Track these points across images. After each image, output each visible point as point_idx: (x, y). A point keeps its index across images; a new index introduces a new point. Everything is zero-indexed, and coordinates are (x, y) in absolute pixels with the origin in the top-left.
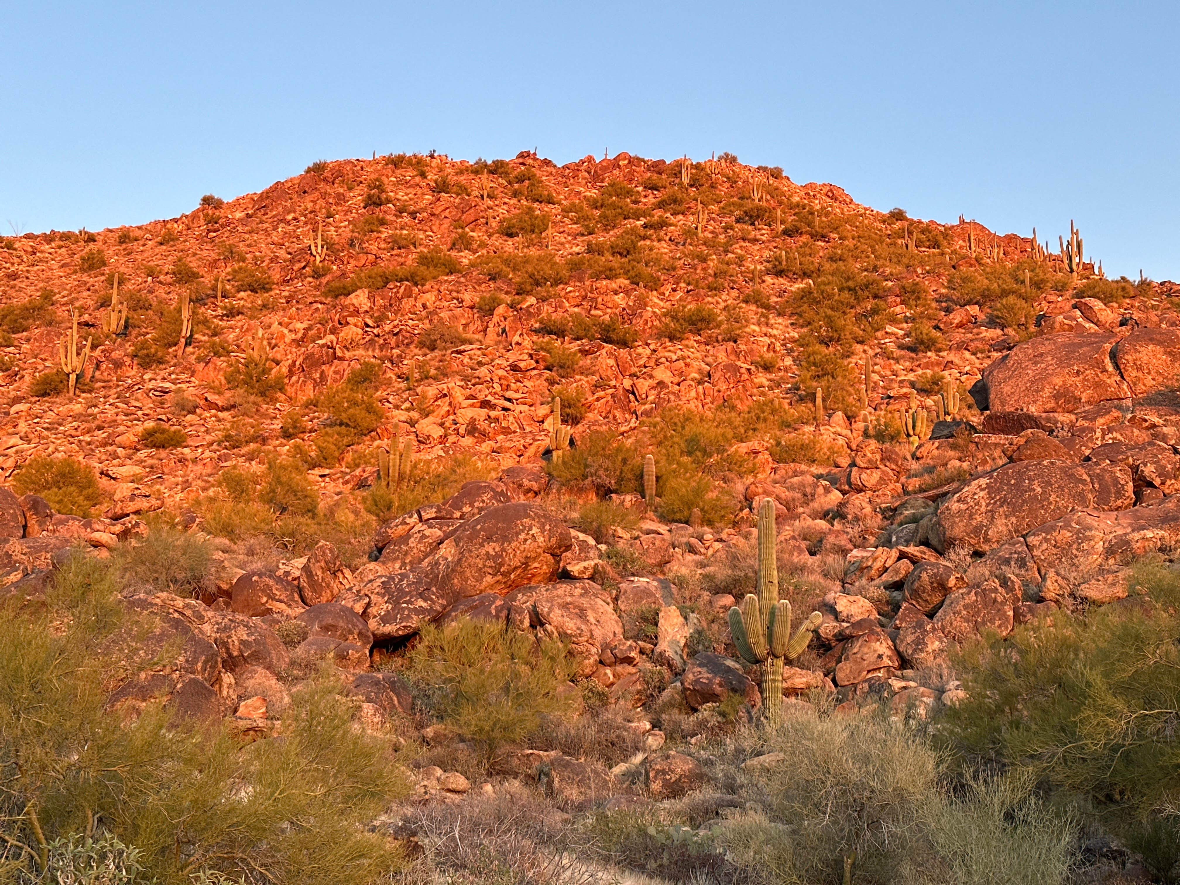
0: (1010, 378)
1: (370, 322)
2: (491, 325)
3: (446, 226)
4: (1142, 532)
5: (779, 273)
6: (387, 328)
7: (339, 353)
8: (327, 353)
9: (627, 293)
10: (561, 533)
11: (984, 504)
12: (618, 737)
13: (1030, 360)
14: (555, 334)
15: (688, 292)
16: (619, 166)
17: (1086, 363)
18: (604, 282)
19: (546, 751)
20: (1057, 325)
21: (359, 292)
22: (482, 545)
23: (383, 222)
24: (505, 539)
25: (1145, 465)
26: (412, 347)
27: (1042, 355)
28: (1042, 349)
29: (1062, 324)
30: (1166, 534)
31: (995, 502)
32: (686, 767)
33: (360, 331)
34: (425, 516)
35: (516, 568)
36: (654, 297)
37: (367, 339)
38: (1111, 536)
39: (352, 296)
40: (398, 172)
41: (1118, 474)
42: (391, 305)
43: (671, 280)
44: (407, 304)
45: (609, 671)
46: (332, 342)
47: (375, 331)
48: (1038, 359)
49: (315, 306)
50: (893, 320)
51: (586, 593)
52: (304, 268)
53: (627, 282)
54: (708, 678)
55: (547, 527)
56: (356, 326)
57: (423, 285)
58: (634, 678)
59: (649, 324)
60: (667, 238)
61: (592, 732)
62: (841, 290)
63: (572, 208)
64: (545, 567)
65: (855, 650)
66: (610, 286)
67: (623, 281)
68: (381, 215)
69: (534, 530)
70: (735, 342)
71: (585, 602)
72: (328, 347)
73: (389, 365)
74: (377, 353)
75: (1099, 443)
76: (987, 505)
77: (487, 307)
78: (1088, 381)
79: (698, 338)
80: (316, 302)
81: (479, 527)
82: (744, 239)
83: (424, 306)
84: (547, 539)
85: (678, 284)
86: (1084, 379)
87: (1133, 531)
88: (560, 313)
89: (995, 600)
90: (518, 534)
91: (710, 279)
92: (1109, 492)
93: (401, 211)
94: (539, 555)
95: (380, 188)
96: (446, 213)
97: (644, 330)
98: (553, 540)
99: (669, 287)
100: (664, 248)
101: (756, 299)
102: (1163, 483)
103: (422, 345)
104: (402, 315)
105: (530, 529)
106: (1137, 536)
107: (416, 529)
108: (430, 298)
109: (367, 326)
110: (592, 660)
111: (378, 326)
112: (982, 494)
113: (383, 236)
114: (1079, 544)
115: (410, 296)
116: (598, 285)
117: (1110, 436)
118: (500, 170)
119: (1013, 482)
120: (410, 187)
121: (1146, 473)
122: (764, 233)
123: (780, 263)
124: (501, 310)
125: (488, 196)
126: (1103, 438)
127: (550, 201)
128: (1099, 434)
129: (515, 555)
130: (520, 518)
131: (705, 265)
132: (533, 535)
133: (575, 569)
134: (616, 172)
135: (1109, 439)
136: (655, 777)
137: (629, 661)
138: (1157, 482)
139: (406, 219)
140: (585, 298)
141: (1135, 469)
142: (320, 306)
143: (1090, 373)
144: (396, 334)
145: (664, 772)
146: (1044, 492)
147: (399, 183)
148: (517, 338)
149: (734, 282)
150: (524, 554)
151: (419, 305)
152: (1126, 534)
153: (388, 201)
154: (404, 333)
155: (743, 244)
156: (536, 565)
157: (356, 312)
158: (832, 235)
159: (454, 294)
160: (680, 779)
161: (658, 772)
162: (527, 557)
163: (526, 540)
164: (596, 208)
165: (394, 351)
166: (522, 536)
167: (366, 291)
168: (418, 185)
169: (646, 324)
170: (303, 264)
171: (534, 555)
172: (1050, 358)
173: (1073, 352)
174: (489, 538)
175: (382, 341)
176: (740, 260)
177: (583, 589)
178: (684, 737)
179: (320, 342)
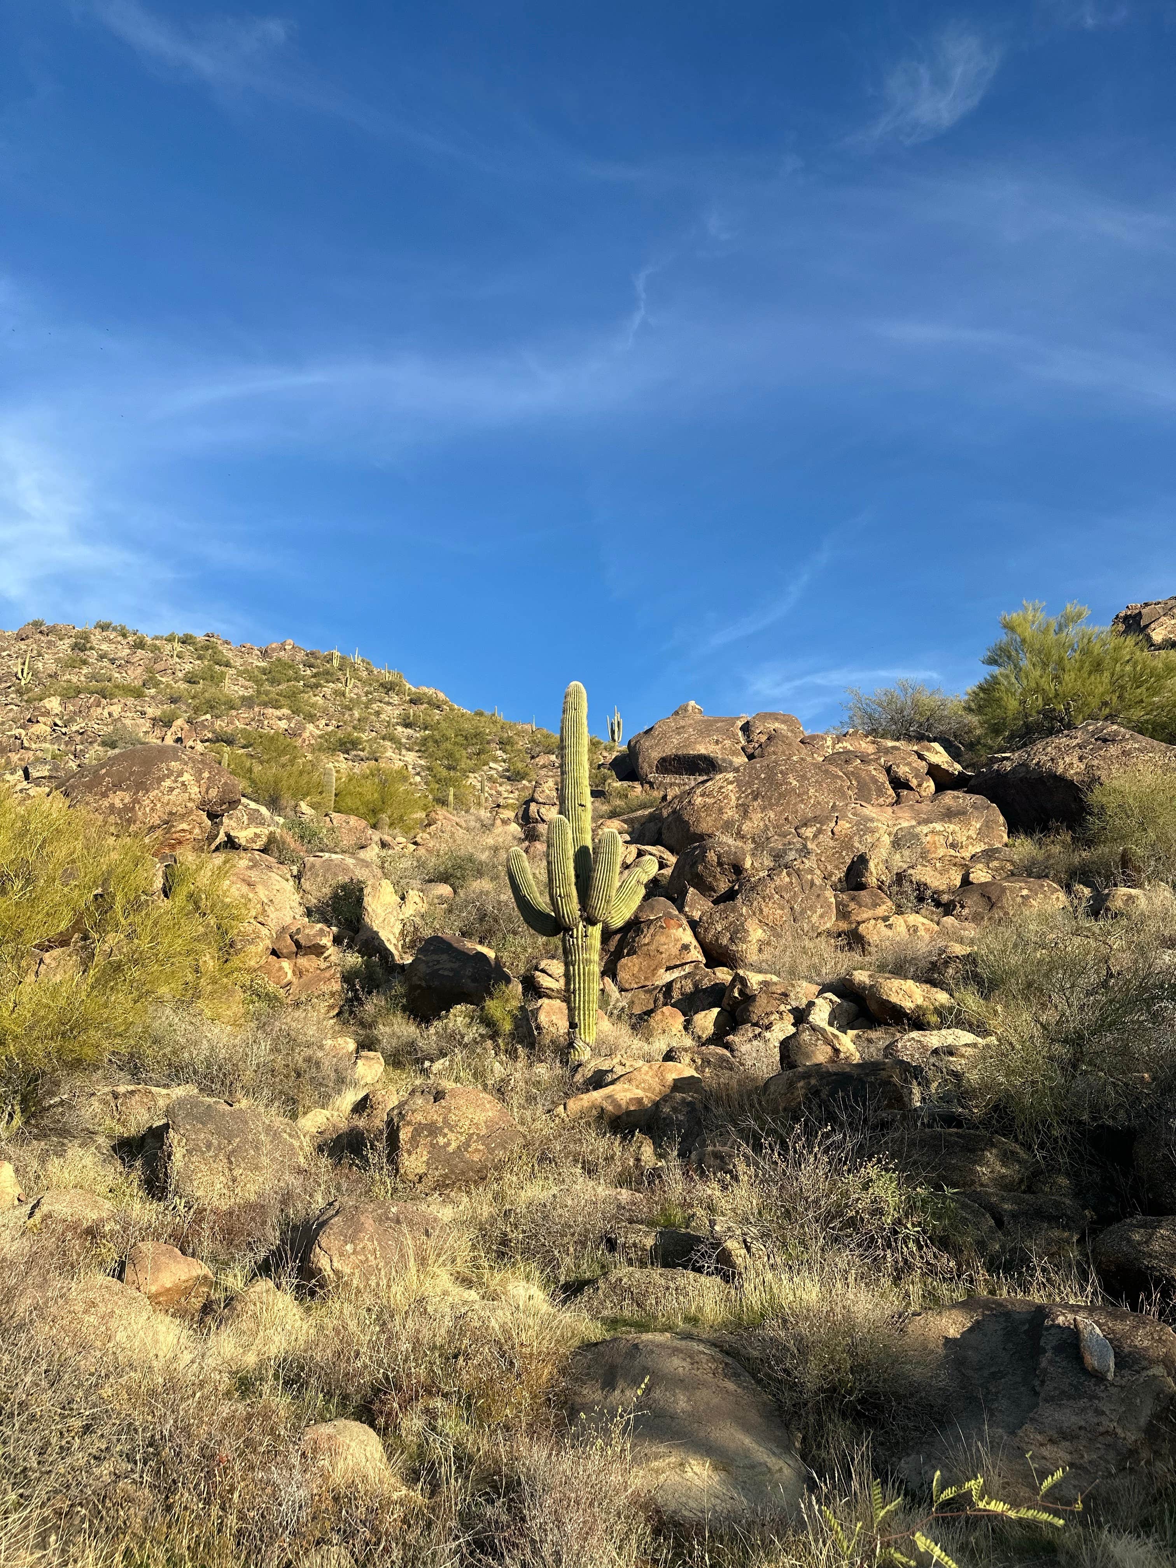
0: (656, 745)
1: (59, 722)
2: (169, 733)
3: (139, 671)
4: (931, 825)
5: (407, 725)
6: (74, 728)
7: (26, 744)
8: (14, 742)
9: (289, 719)
10: (226, 784)
11: (733, 798)
12: (308, 1060)
13: (674, 731)
14: (225, 742)
15: (338, 727)
16: (285, 649)
17: (724, 734)
18: (270, 710)
19: (167, 1086)
20: (690, 708)
21: (52, 698)
22: (105, 795)
23: (85, 662)
24: (141, 786)
25: (898, 766)
26: (95, 745)
27: (683, 727)
28: (682, 723)
29: (694, 708)
30: (957, 829)
31: (747, 796)
32: (481, 1117)
33: (49, 729)
34: (34, 773)
35: (152, 828)
36: (310, 727)
37: (55, 736)
38: (896, 828)
39: (46, 701)
40: (104, 634)
41: (874, 772)
42: (80, 712)
43: (326, 717)
44: (96, 712)
45: (286, 965)
46: (20, 735)
47: (64, 730)
48: (681, 730)
49: (10, 707)
50: (495, 760)
51: (255, 865)
52: (9, 687)
53: (289, 712)
54: (452, 970)
55: (206, 775)
56: (45, 724)
57: (111, 699)
58: (327, 974)
59: (307, 742)
60: (321, 695)
61: (262, 1051)
62: (456, 736)
63: (246, 671)
64: (197, 831)
65: (646, 941)
66: (275, 714)
67: (286, 711)
68: (85, 657)
69: (186, 777)
70: (376, 760)
71: (254, 875)
72: (16, 738)
73: (72, 757)
74: (62, 747)
75: (830, 751)
76: (738, 799)
77: (167, 720)
78: (725, 749)
79: (346, 756)
80: (11, 704)
81: (104, 771)
82: (381, 702)
83: (110, 714)
84: (203, 790)
85: (330, 720)
86: (722, 747)
87: (919, 823)
88: (231, 727)
89: (812, 884)
90: (160, 780)
91: (355, 722)
92: (870, 790)
93: (102, 657)
94: (190, 812)
95: (87, 639)
96: (141, 662)
97: (302, 747)
98: (213, 793)
99: (323, 722)
100: (319, 700)
101: (392, 738)
102: (920, 785)
103: (104, 744)
104: (90, 720)
105: (180, 774)
106: (925, 829)
107: (18, 788)
108: (116, 710)
109: (56, 725)
110: (261, 947)
111: (66, 726)
112: (730, 787)
113: (84, 672)
114: (861, 837)
115: (98, 706)
116: (266, 712)
117: (840, 745)
118: (189, 641)
119: (763, 776)
120: (113, 643)
121: (900, 774)
122: (395, 699)
123: (409, 718)
124: (179, 722)
125: (177, 656)
126: (834, 747)
127: (228, 665)
128: (829, 743)
129: (152, 809)
130: (167, 760)
131: (350, 713)
132: (183, 784)
133: (242, 836)
134: (282, 653)
135: (839, 747)
136: (414, 1140)
137: (318, 950)
138: (914, 783)
139: (106, 663)
140: (253, 720)
141: (888, 770)
142: (15, 708)
143: (728, 743)
144: (82, 734)
145: (433, 1130)
146: (802, 786)
147: (104, 639)
148: (191, 743)
149: (374, 727)
150: (168, 809)
151: (106, 714)
152: (913, 827)
153: (92, 648)
154: (89, 733)
155: (379, 704)
156: (184, 826)
157: (47, 713)
158: (445, 707)
159: (139, 708)
160: (467, 1144)
161: (418, 1130)
162: (171, 813)
163: (172, 789)
164: (265, 674)
165: (78, 747)
166: (167, 783)
167: (59, 698)
168: (119, 642)
169: (304, 742)
170: (9, 684)
171: (182, 811)
172: (691, 730)
173: (712, 726)
174: (117, 786)
175: (67, 739)
176: (378, 713)
177: (250, 860)
178: (419, 1061)
179: (9, 733)
